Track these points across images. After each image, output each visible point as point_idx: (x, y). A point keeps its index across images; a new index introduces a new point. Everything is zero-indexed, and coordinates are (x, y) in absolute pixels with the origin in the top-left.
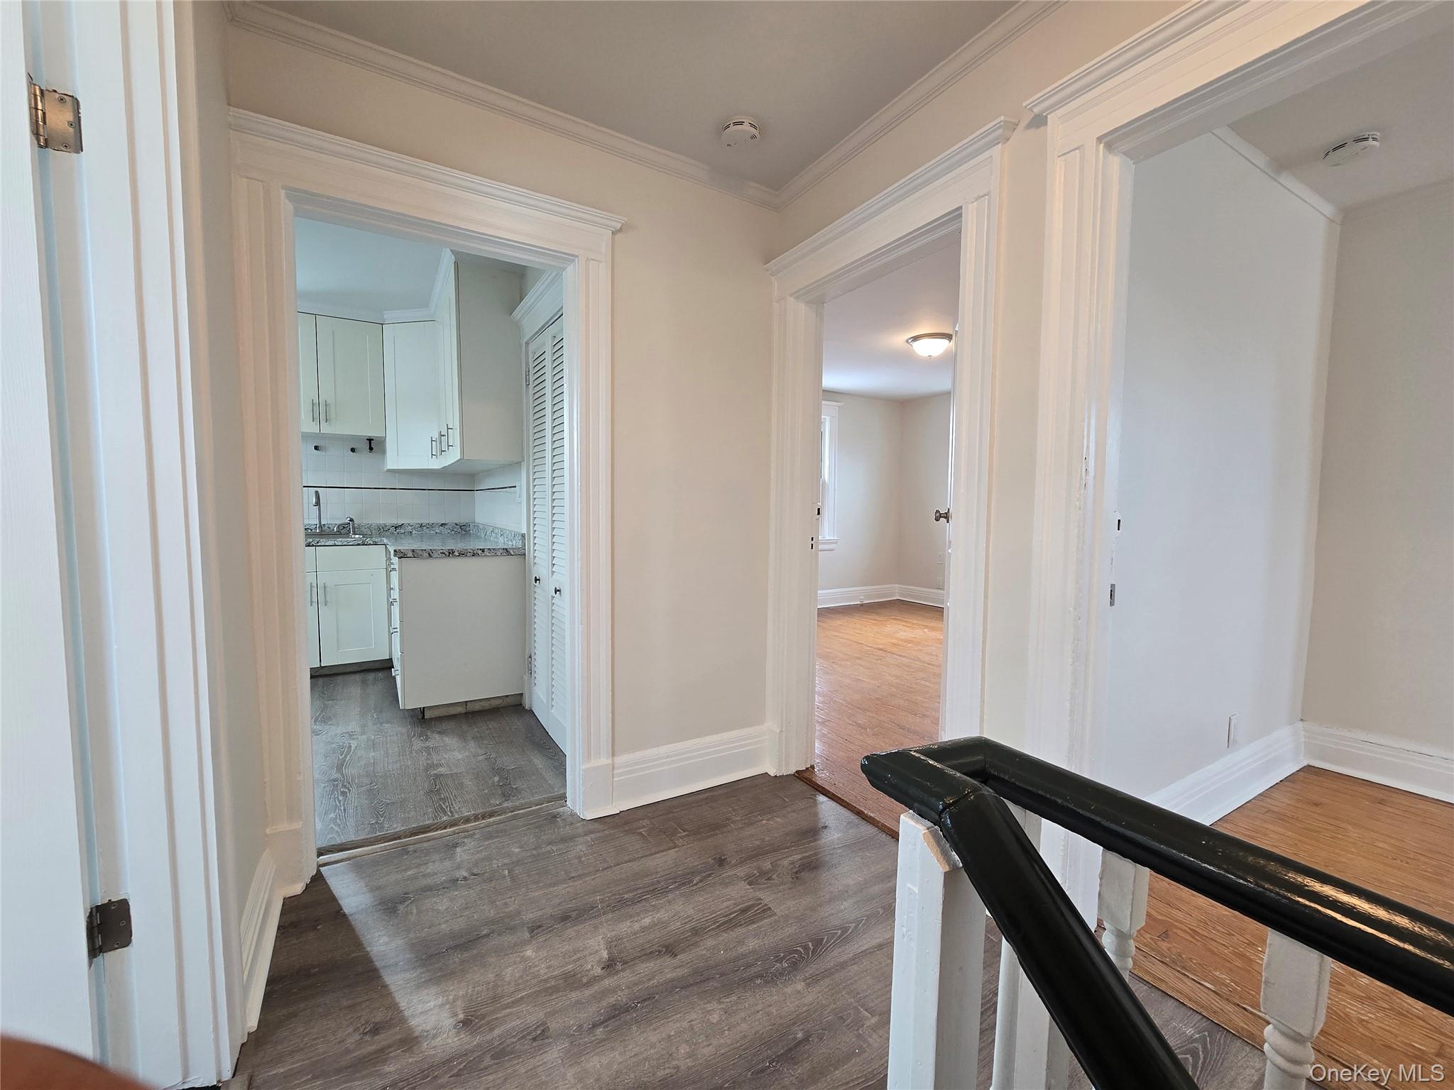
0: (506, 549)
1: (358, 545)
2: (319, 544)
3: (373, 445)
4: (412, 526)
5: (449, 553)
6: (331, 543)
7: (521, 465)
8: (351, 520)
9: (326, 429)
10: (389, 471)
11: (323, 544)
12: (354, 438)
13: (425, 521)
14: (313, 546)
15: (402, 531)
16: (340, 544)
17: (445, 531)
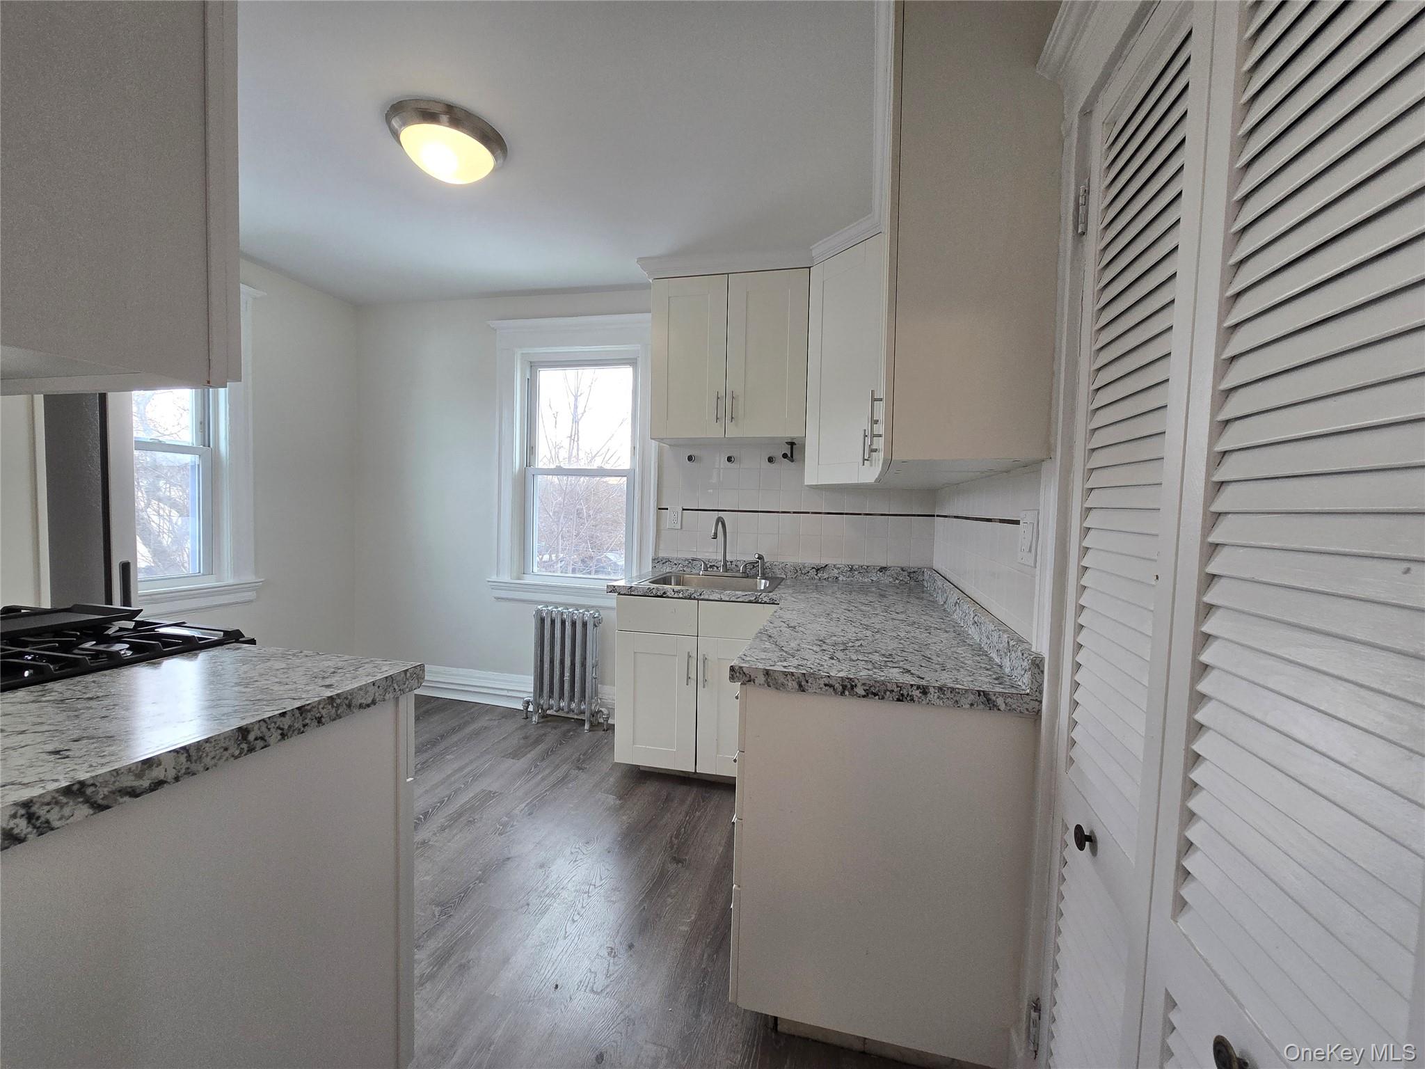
0: (986, 694)
1: (750, 602)
2: (702, 597)
3: (792, 451)
4: (839, 568)
5: (844, 687)
6: (716, 596)
7: (1038, 471)
8: (760, 557)
9: (733, 432)
10: (811, 487)
11: (706, 597)
12: (772, 441)
13: (856, 562)
14: (694, 599)
15: (826, 576)
16: (727, 599)
17: (886, 579)
